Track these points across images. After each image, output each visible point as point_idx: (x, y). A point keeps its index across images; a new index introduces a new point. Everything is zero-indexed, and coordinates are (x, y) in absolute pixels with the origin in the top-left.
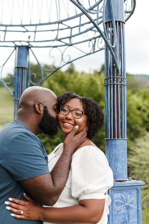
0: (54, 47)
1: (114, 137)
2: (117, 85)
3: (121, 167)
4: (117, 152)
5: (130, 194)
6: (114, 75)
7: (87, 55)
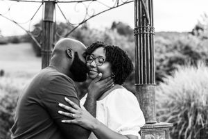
0: (78, 2)
1: (144, 82)
2: (147, 34)
3: (150, 110)
4: (147, 97)
5: (160, 135)
6: (143, 25)
7: (111, 8)
